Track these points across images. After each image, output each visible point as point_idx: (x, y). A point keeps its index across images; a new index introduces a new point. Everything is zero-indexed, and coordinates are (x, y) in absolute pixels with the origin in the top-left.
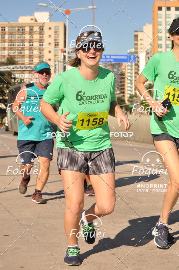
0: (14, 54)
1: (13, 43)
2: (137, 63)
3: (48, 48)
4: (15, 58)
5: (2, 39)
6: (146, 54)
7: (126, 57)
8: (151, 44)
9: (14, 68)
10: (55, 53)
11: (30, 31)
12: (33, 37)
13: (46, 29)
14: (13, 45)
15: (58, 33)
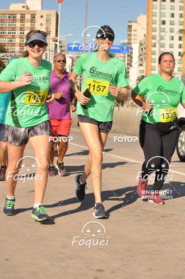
0: (4, 42)
1: (4, 30)
2: (130, 54)
4: (5, 46)
6: (140, 46)
7: (119, 48)
8: (145, 35)
9: (3, 57)
11: (21, 19)
12: (24, 25)
13: (37, 17)
15: (50, 21)
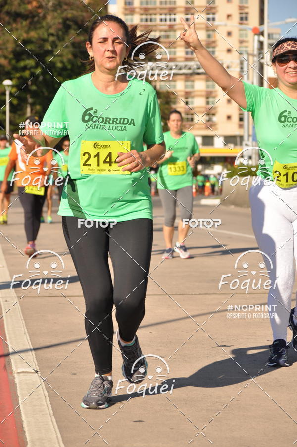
1: (150, 15)
3: (226, 25)
5: (128, 7)
10: (241, 35)
12: (192, 3)
14: (151, 20)
